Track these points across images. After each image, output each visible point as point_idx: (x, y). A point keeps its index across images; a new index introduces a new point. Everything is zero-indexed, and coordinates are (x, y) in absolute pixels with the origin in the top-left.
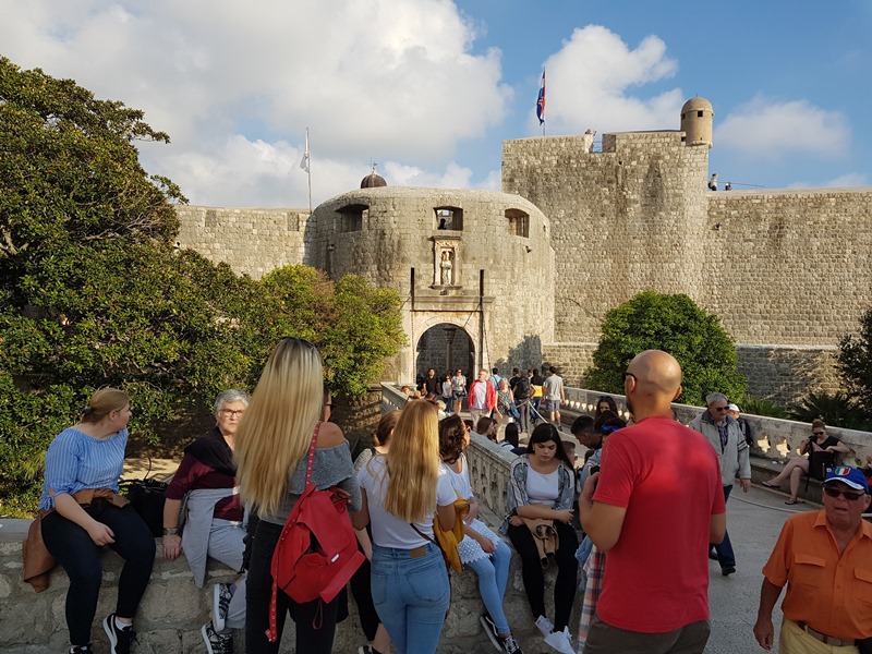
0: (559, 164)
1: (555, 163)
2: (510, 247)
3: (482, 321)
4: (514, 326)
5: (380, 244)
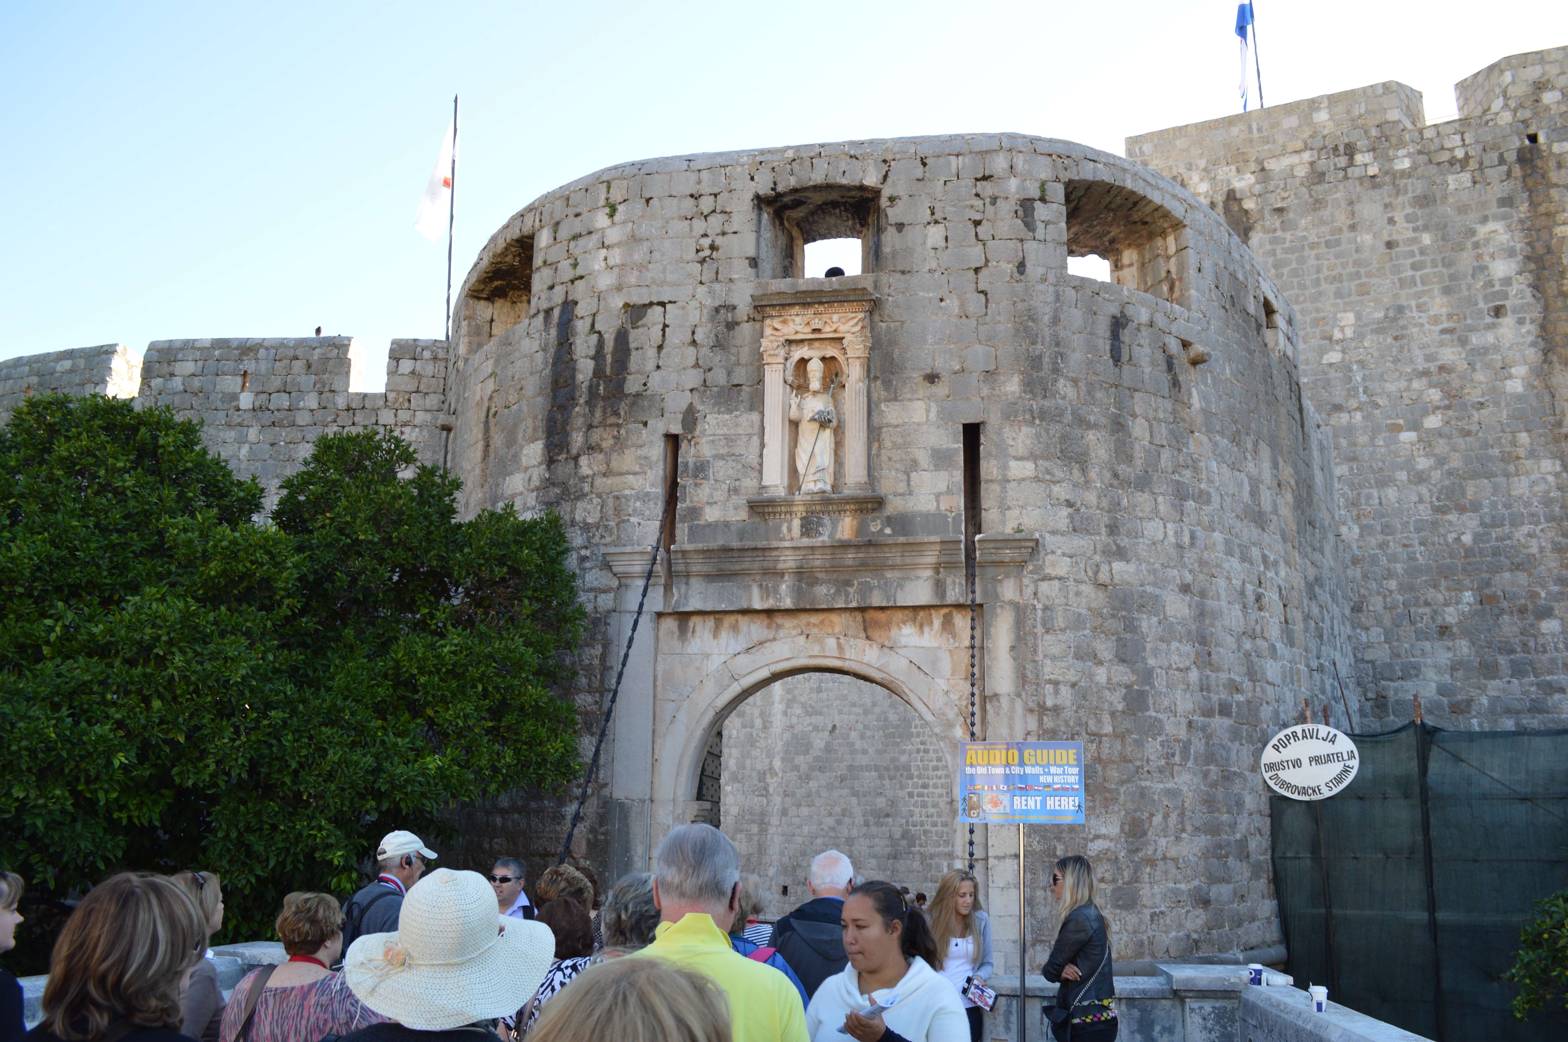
0: (1317, 177)
3: (979, 650)
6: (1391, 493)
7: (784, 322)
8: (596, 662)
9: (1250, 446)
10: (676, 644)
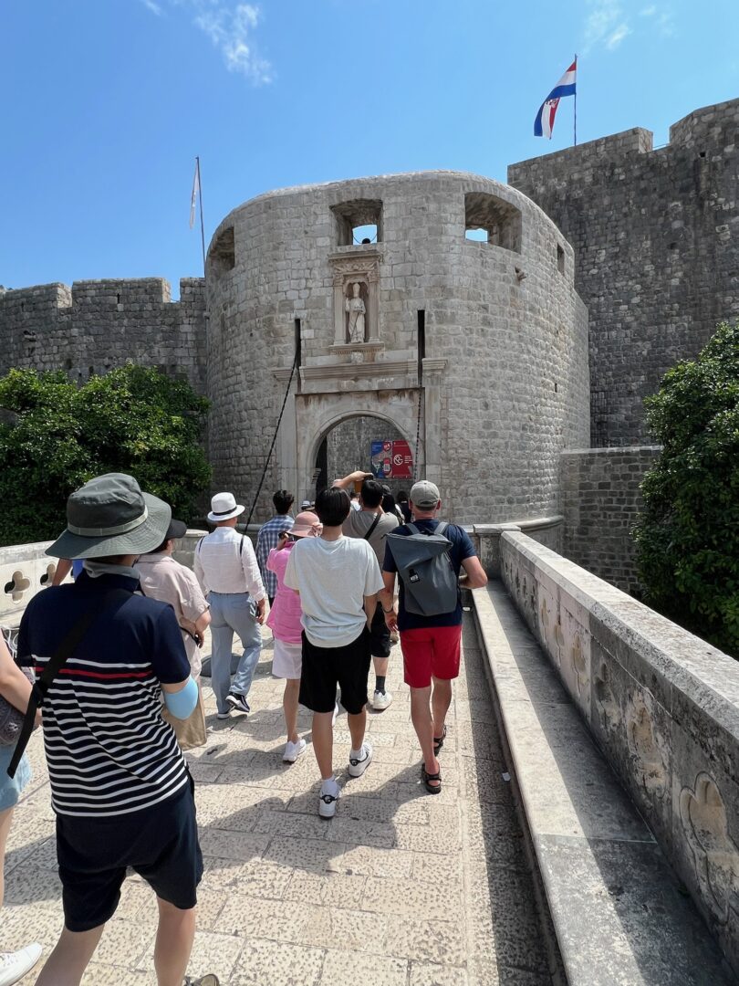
0: (596, 181)
1: (588, 179)
3: (423, 407)
6: (614, 333)
7: (342, 267)
10: (304, 407)
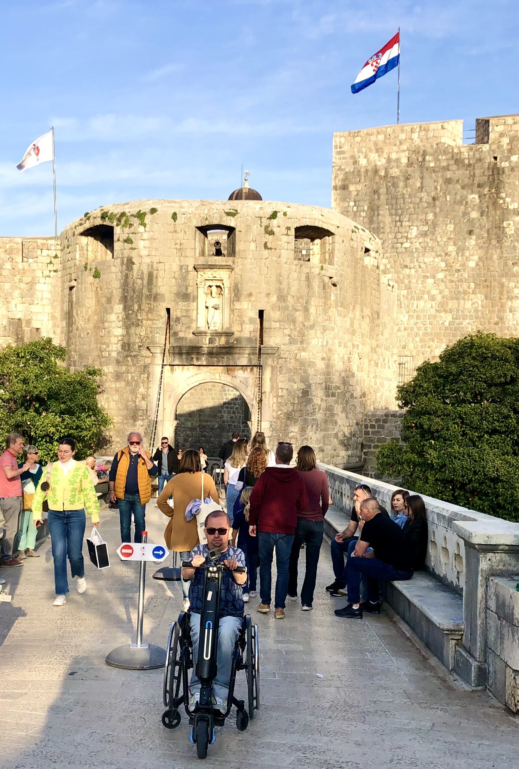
0: (410, 164)
1: (404, 161)
2: (303, 278)
3: (261, 379)
4: (309, 386)
5: (127, 276)
7: (204, 273)
8: (145, 379)
9: (351, 308)
10: (170, 374)
